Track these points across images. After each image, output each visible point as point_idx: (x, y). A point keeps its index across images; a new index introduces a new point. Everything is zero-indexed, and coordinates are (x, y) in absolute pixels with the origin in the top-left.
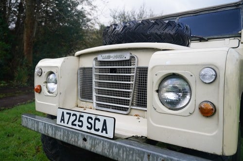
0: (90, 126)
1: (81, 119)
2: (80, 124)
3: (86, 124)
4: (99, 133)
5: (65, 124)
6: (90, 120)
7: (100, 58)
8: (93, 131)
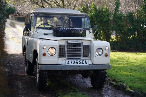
0: (80, 63)
1: (77, 62)
2: (77, 63)
3: (79, 63)
4: (84, 64)
5: (70, 64)
6: (80, 61)
7: (69, 42)
8: (82, 64)
